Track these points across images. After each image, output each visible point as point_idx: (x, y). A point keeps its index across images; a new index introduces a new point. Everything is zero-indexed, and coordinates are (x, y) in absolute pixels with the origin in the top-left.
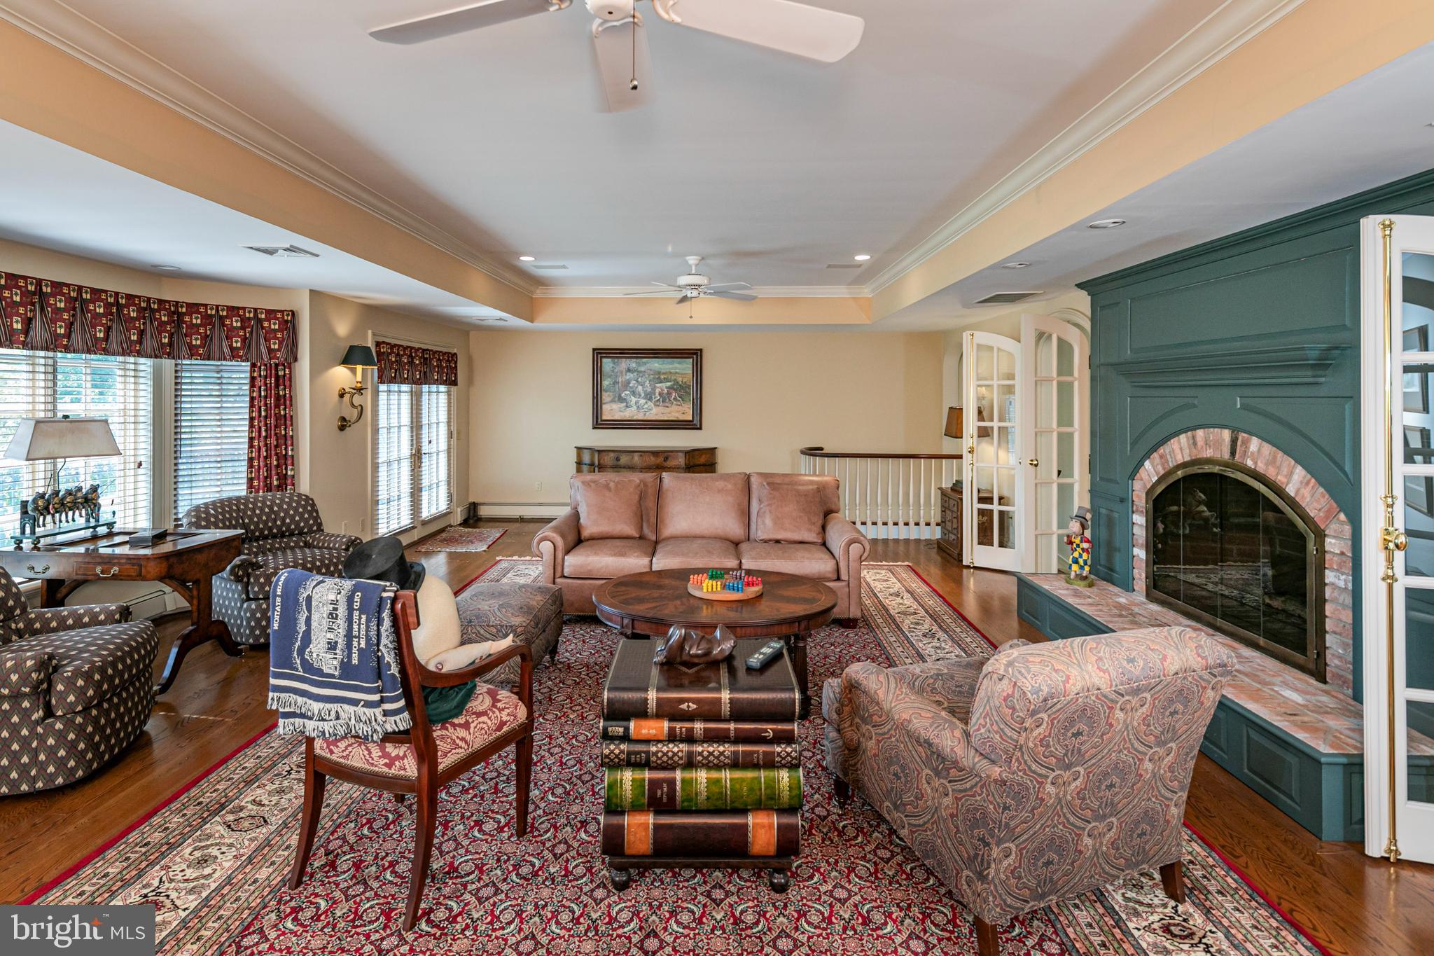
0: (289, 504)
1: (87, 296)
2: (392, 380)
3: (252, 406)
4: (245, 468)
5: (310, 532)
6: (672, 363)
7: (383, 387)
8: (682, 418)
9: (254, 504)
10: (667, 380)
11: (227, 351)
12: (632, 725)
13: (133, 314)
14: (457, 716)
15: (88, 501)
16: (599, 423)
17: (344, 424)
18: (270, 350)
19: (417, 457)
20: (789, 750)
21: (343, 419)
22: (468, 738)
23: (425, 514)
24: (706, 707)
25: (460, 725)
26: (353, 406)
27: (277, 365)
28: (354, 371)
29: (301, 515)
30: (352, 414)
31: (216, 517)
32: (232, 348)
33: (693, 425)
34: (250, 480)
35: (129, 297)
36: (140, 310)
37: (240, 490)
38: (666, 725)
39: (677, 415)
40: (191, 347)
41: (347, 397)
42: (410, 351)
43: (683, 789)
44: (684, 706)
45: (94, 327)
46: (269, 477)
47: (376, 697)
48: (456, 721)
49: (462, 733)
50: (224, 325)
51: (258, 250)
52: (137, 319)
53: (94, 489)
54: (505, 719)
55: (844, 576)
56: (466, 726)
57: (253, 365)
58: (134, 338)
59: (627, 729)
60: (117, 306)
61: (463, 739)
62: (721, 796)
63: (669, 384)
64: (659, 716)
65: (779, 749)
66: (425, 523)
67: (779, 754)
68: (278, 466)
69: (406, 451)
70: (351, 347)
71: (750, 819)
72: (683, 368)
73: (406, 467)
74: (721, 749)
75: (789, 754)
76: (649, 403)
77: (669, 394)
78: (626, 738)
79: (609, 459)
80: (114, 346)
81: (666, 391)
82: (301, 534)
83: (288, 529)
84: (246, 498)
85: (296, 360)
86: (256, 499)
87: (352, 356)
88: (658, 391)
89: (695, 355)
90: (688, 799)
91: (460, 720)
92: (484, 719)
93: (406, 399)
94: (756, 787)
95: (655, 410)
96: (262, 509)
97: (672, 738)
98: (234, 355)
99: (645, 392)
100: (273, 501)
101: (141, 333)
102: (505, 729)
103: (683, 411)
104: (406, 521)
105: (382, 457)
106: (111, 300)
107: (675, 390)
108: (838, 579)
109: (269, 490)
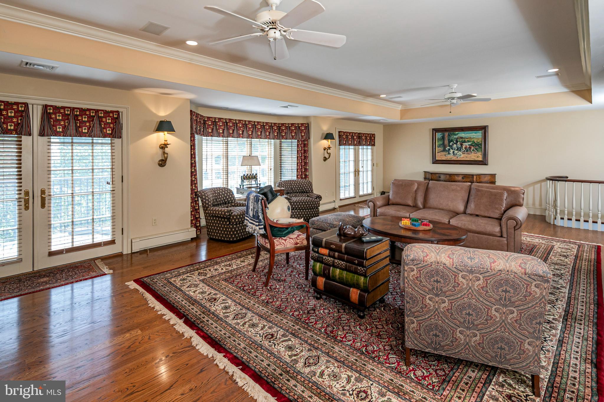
0: (306, 183)
1: (247, 123)
2: (345, 145)
3: (298, 153)
4: (296, 172)
5: (309, 192)
6: (472, 133)
7: (341, 147)
8: (477, 159)
9: (297, 182)
10: (469, 141)
11: (291, 137)
12: (320, 249)
13: (267, 128)
14: (284, 237)
15: (255, 177)
16: (435, 162)
17: (325, 159)
18: (302, 136)
19: (357, 172)
20: (362, 269)
21: (325, 157)
22: (285, 243)
23: (361, 193)
24: (338, 248)
25: (284, 240)
26: (328, 153)
27: (304, 140)
28: (328, 141)
29: (307, 187)
30: (327, 156)
31: (284, 185)
32: (292, 136)
33: (484, 162)
34: (297, 175)
35: (267, 123)
36: (269, 126)
37: (295, 178)
38: (328, 251)
39: (474, 157)
40: (283, 136)
41: (326, 150)
42: (352, 134)
43: (332, 273)
44: (332, 246)
45: (258, 132)
46: (302, 175)
47: (257, 224)
48: (283, 238)
49: (283, 241)
50: (290, 129)
51: (283, 107)
52: (269, 129)
53: (256, 174)
54: (298, 242)
55: (505, 235)
56: (285, 240)
57: (298, 141)
58: (268, 134)
59: (318, 250)
60: (263, 126)
61: (283, 243)
62: (342, 279)
63: (470, 143)
64: (326, 248)
65: (359, 268)
66: (361, 196)
67: (359, 270)
68: (304, 172)
69: (352, 169)
70: (327, 134)
71: (351, 289)
72: (477, 136)
73: (352, 176)
74: (342, 263)
75: (362, 271)
76: (460, 152)
77: (470, 148)
78: (318, 252)
79: (434, 177)
80: (263, 136)
81: (468, 146)
82: (307, 193)
83: (303, 191)
84: (295, 180)
85: (309, 138)
86: (298, 181)
87: (328, 136)
88: (464, 147)
89: (484, 129)
90: (333, 276)
91: (285, 238)
92: (292, 240)
93: (352, 152)
94: (353, 279)
95: (462, 156)
96: (296, 184)
97: (329, 256)
98: (293, 138)
99: (457, 147)
100: (302, 182)
101: (270, 133)
102: (298, 245)
103: (478, 156)
104: (352, 194)
105: (342, 171)
106: (262, 124)
107: (473, 146)
108: (502, 236)
109: (302, 179)
